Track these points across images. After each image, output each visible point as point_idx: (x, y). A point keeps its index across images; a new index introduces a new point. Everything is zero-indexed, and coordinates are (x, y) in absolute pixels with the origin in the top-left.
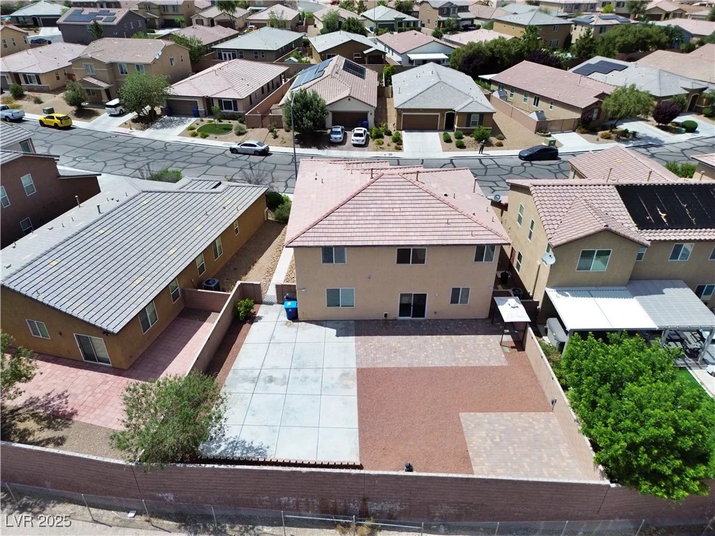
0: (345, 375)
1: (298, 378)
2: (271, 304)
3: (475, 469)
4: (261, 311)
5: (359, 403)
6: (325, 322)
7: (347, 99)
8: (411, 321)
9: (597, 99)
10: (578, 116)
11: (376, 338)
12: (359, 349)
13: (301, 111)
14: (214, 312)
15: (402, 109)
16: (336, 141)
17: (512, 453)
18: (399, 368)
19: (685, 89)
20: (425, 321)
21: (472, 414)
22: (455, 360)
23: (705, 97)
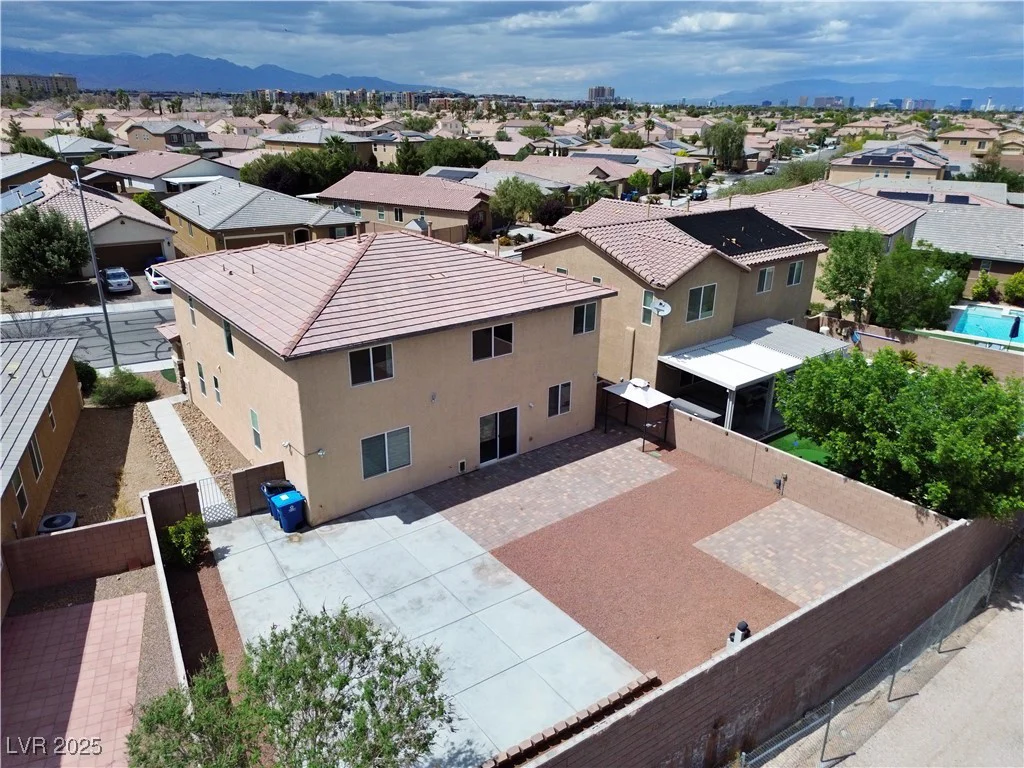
0: (480, 569)
1: (404, 608)
2: (227, 522)
3: (793, 598)
4: (215, 539)
5: (550, 596)
6: (363, 513)
7: (118, 222)
8: (500, 464)
9: (479, 200)
10: (465, 222)
11: (474, 502)
12: (464, 525)
13: (39, 242)
14: (102, 575)
15: (222, 231)
16: (121, 289)
17: (805, 560)
18: (552, 526)
19: (550, 189)
20: (519, 457)
21: (707, 538)
22: (611, 487)
23: (572, 197)
